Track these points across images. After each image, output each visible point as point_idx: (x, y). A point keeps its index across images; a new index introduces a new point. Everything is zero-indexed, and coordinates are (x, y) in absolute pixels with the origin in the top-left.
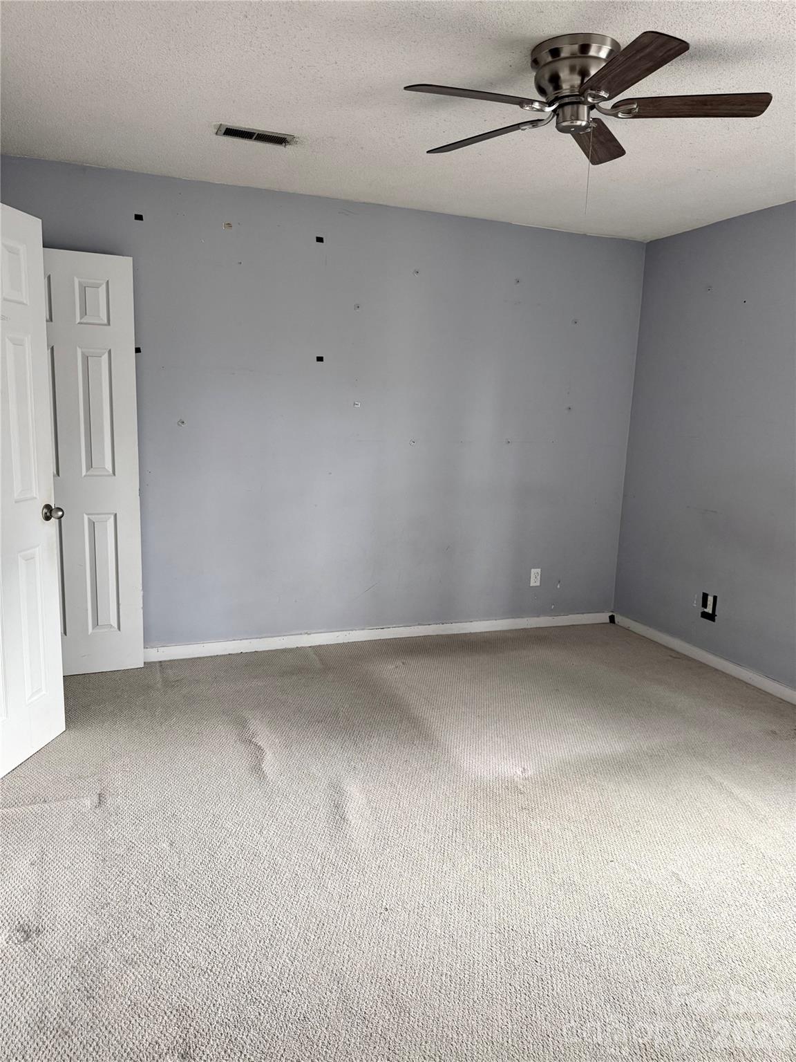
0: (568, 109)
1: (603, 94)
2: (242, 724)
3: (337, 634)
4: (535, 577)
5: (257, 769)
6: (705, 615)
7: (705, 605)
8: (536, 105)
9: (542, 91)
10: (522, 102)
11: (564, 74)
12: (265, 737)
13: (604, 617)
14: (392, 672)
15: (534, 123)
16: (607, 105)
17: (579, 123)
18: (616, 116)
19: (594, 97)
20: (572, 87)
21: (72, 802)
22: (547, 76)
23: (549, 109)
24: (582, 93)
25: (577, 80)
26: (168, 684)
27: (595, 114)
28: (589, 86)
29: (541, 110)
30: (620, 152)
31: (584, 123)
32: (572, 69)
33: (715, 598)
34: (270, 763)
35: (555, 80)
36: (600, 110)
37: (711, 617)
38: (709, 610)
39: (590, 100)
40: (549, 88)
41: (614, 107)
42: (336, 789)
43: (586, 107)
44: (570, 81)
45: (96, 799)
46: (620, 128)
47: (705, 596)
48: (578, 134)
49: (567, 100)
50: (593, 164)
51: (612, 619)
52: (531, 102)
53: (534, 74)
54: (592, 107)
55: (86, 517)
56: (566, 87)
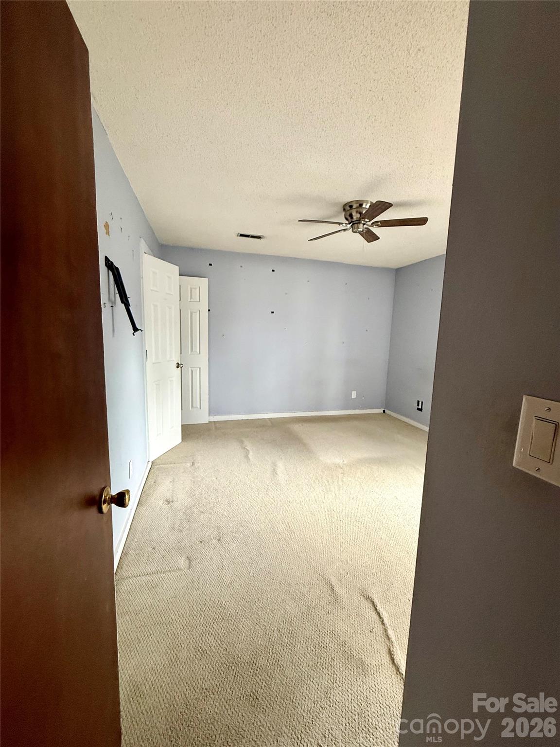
0: (356, 225)
1: (366, 220)
2: (242, 442)
3: (277, 414)
4: (354, 395)
5: (247, 457)
6: (418, 409)
7: (418, 405)
8: (344, 225)
9: (347, 219)
10: (340, 224)
11: (354, 214)
12: (248, 445)
13: (381, 411)
14: (297, 428)
15: (344, 230)
16: (370, 223)
17: (359, 230)
18: (373, 227)
19: (364, 221)
20: (357, 218)
21: (184, 464)
22: (348, 214)
23: (349, 226)
24: (360, 220)
25: (358, 216)
26: (216, 428)
27: (365, 226)
28: (362, 216)
29: (346, 226)
30: (379, 238)
31: (361, 230)
32: (357, 212)
33: (422, 402)
34: (251, 455)
35: (351, 215)
36: (367, 225)
37: (421, 410)
38: (420, 407)
39: (363, 222)
40: (349, 218)
41: (372, 224)
42: (274, 464)
43: (362, 225)
44: (356, 216)
45: (191, 464)
46: (375, 230)
47: (418, 402)
48: (361, 233)
49: (355, 222)
50: (368, 242)
51: (384, 411)
52: (342, 223)
53: (344, 214)
54: (364, 224)
55: (190, 368)
56: (355, 218)
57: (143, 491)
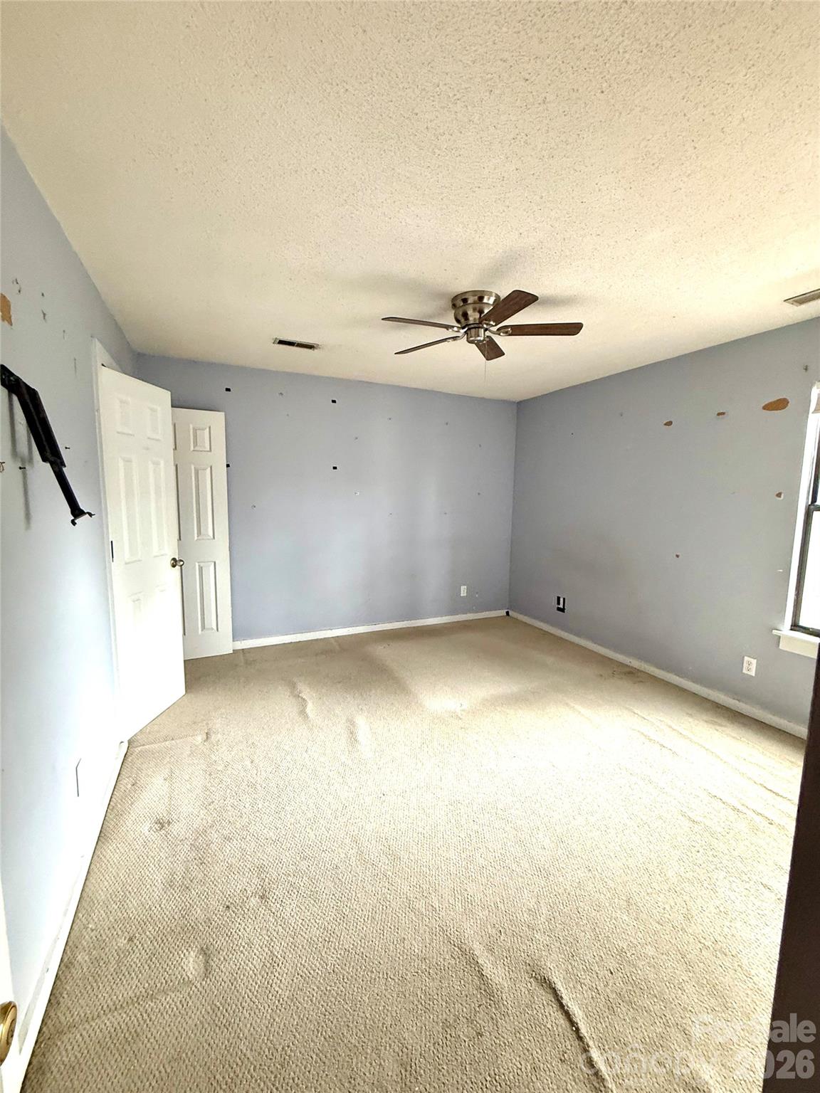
0: (473, 331)
1: (492, 323)
2: (293, 686)
3: (348, 629)
4: (463, 591)
5: (303, 712)
6: (559, 609)
7: (559, 603)
8: (455, 329)
9: (458, 321)
10: (447, 327)
11: (470, 312)
12: (307, 693)
13: (503, 613)
14: (382, 651)
15: (455, 338)
16: (494, 329)
17: (479, 338)
18: (499, 335)
19: (487, 324)
20: (475, 319)
21: (190, 739)
22: (461, 313)
23: (463, 331)
24: (480, 323)
25: (477, 315)
26: (248, 663)
27: (488, 333)
28: (484, 319)
29: (458, 331)
30: (504, 354)
31: (482, 339)
32: (474, 310)
33: (564, 599)
34: (310, 708)
35: (465, 315)
36: (490, 331)
37: (562, 610)
38: (561, 606)
39: (485, 326)
40: (462, 320)
41: (498, 330)
42: (351, 722)
43: (483, 330)
44: (473, 316)
45: (205, 737)
46: (501, 341)
47: (559, 598)
48: (479, 345)
49: (472, 326)
50: (487, 360)
51: (507, 613)
52: (453, 327)
53: (454, 312)
54: (486, 330)
55: (197, 564)
56: (471, 319)
57: (111, 807)
